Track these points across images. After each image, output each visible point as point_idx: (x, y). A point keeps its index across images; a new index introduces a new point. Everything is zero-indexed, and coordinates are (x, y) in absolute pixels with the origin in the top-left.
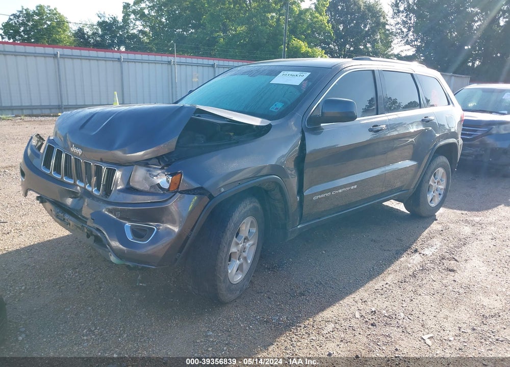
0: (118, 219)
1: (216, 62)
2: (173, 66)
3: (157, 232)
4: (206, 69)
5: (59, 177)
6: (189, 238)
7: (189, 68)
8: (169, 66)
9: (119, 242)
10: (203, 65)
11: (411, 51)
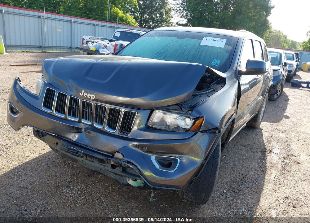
0: (143, 153)
1: (73, 19)
2: (42, 19)
3: (181, 162)
4: (65, 23)
5: (62, 116)
6: (203, 165)
7: (54, 22)
8: (40, 19)
9: (152, 173)
10: (64, 21)
11: (185, 21)
